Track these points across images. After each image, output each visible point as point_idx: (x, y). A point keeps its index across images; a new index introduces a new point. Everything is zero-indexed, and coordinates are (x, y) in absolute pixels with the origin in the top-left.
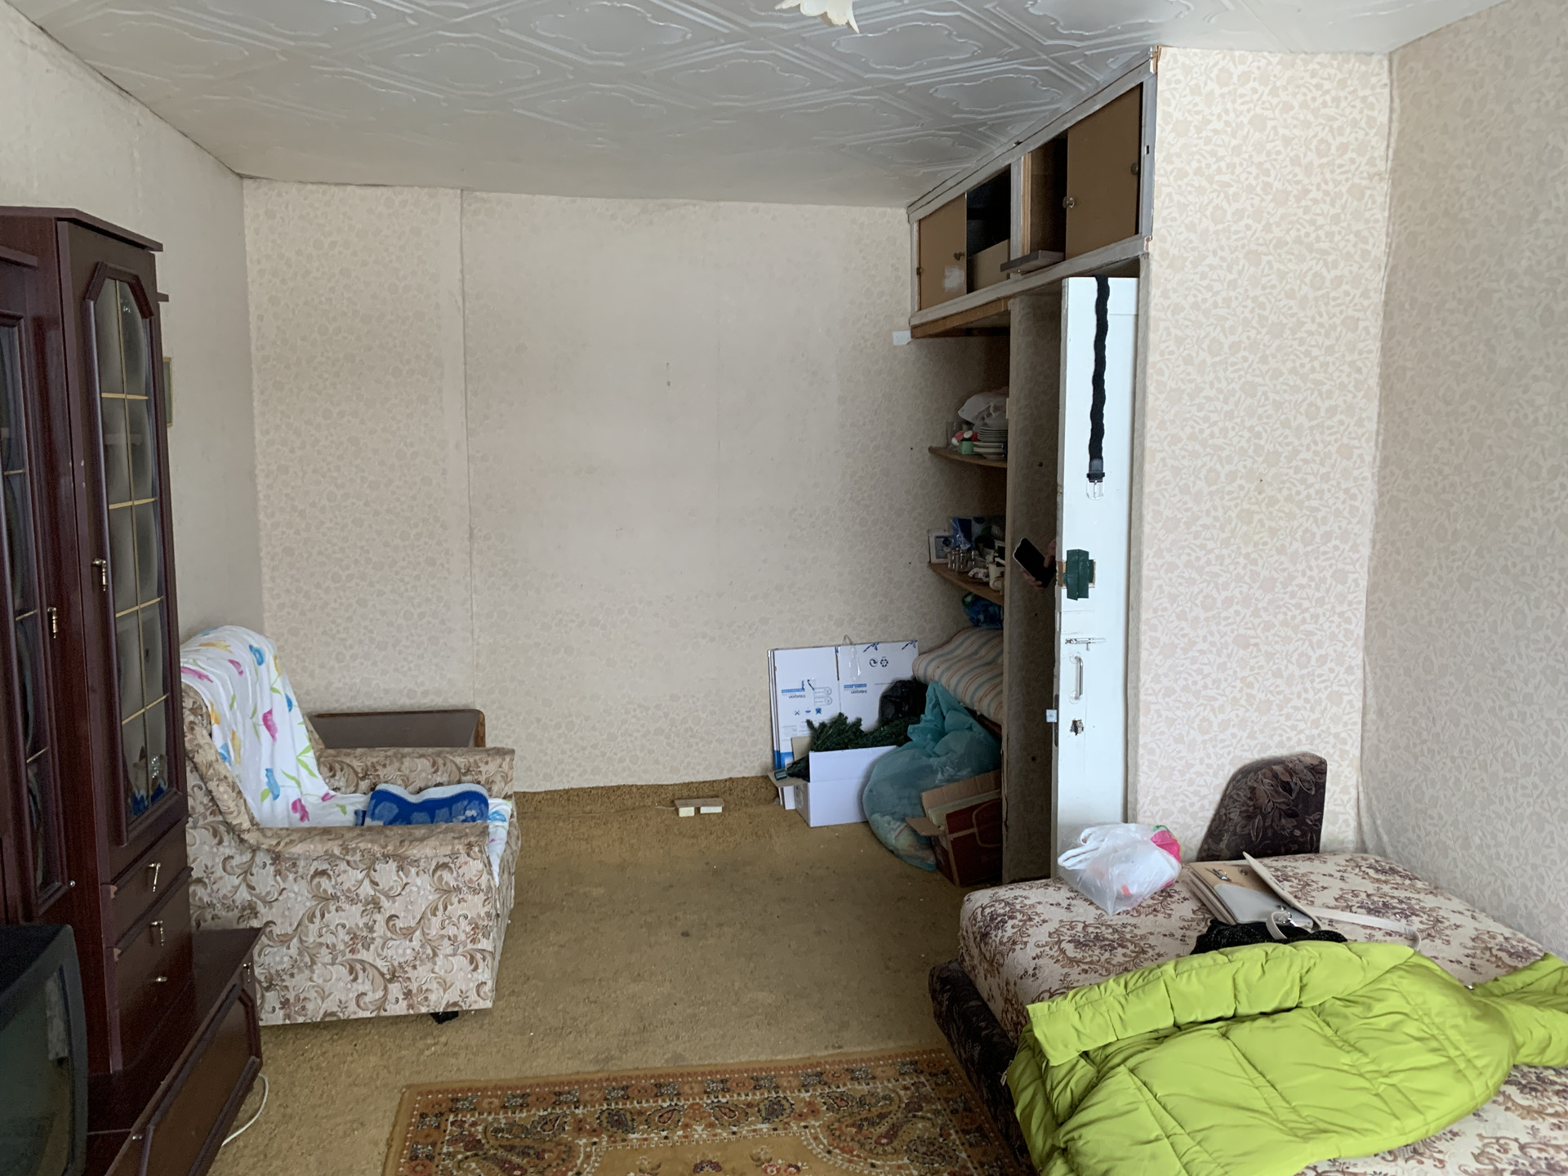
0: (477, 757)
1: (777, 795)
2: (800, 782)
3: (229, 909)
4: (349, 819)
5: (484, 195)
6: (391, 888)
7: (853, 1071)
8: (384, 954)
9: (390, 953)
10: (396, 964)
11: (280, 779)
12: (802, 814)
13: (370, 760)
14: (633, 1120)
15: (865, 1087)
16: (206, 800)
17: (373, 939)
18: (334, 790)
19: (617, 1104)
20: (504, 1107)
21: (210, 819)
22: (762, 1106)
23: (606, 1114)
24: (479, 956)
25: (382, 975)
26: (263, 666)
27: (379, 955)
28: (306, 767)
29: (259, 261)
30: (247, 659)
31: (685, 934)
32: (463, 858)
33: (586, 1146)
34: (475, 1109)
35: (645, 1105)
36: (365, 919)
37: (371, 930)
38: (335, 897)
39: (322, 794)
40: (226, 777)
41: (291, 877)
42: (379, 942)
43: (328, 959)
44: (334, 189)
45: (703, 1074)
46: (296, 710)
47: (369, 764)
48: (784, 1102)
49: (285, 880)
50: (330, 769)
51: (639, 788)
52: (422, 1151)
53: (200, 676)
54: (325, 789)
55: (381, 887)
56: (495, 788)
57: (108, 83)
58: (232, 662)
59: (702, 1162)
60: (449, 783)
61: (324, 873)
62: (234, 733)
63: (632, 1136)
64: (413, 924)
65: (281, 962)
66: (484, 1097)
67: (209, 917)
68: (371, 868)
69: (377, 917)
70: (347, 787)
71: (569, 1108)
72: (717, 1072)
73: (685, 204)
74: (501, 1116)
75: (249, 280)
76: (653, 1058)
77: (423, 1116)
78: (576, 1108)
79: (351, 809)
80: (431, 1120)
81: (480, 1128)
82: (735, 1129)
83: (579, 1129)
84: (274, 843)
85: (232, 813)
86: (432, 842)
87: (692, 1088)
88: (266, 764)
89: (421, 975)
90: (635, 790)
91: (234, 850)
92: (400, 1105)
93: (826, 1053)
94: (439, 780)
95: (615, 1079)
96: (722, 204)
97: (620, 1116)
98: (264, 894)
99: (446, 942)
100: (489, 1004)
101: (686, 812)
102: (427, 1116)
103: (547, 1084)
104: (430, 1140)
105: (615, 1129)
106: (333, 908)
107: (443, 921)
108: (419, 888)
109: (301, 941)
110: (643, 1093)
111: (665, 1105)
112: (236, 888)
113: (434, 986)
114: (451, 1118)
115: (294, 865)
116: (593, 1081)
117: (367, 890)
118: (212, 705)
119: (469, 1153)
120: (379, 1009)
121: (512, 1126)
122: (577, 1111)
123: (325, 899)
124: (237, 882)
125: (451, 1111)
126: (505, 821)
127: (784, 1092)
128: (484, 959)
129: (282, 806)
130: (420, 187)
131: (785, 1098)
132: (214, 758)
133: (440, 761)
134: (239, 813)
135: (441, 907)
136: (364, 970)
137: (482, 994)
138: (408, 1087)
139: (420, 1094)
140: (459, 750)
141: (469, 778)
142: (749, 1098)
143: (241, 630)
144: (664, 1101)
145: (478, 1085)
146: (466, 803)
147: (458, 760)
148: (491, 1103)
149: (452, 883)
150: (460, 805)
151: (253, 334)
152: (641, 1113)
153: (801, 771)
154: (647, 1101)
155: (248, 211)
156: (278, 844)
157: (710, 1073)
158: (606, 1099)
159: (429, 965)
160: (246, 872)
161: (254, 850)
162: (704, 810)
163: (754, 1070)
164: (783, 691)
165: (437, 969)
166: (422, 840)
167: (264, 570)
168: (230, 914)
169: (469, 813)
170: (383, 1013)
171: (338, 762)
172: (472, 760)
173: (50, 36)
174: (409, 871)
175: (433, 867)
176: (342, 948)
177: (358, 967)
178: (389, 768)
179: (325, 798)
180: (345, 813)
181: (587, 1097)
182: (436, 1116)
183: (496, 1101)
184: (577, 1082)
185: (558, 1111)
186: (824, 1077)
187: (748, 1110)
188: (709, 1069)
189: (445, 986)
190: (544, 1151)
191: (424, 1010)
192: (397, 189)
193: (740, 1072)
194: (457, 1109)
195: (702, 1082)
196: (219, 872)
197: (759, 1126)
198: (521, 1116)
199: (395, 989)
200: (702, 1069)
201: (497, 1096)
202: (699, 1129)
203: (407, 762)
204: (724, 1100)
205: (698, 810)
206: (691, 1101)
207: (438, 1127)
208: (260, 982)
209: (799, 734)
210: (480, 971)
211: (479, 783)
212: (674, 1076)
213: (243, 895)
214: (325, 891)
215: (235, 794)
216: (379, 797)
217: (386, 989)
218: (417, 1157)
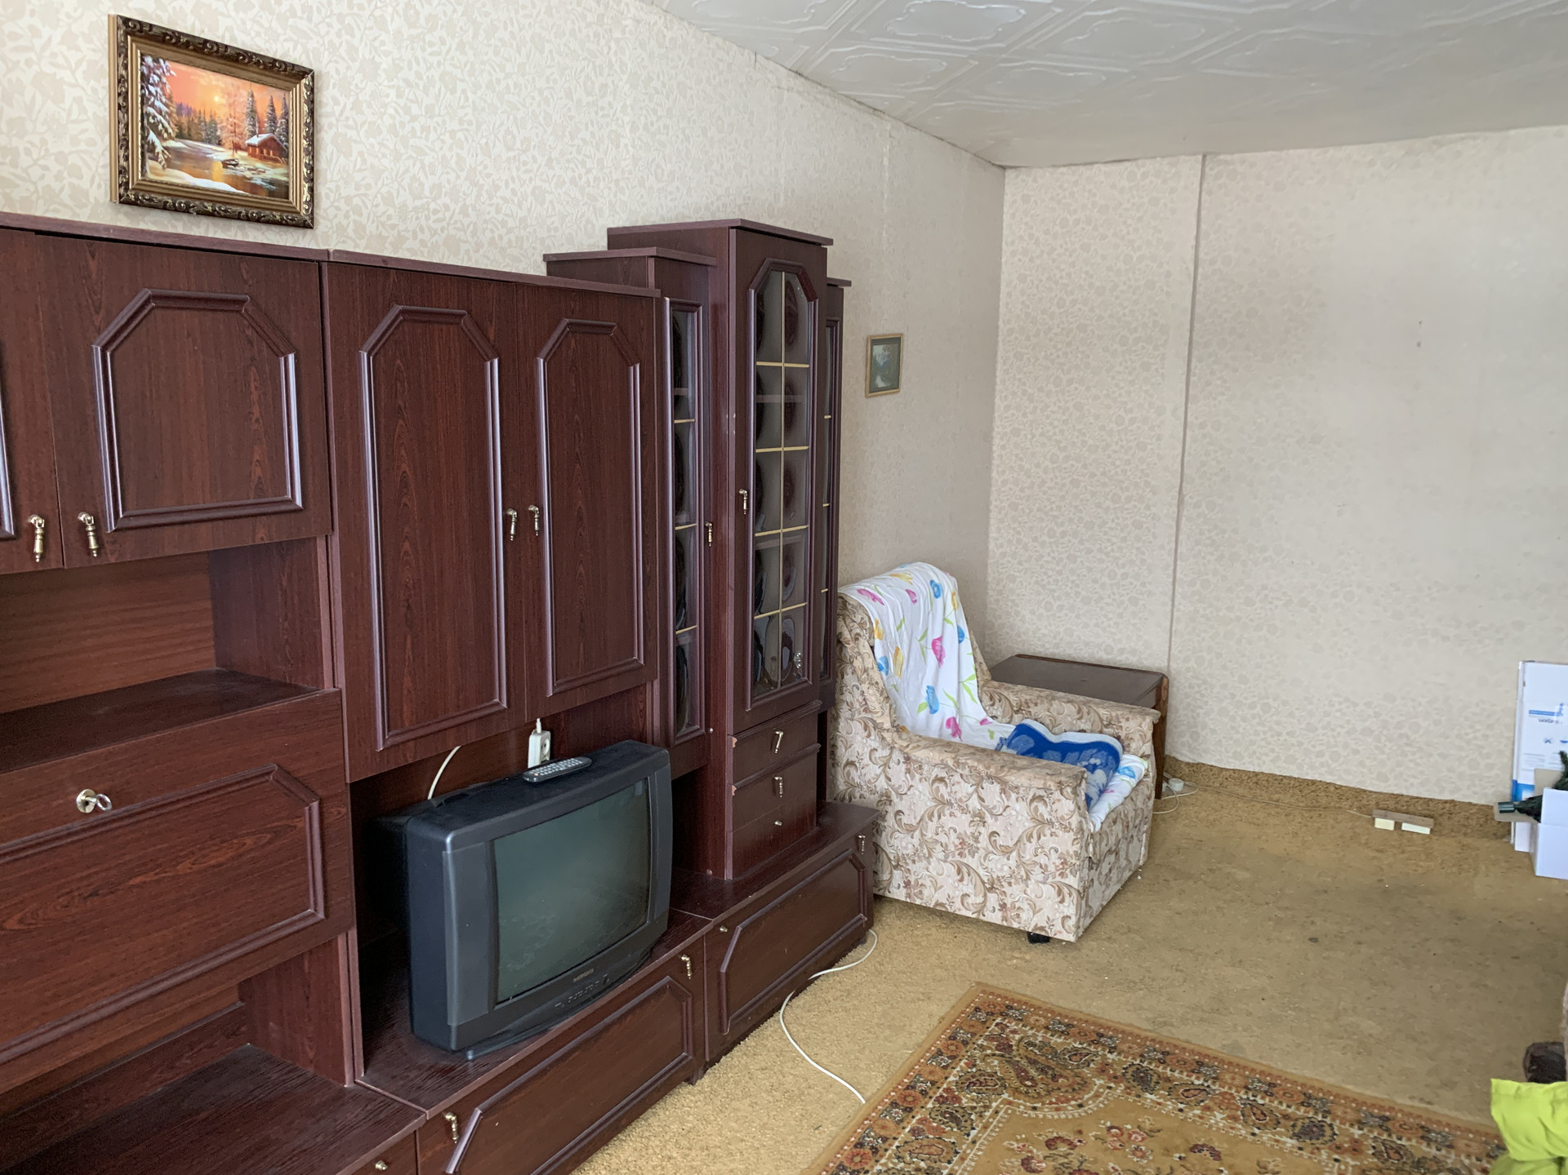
0: (1119, 713)
1: (1506, 831)
2: (1531, 819)
3: (872, 792)
4: (992, 744)
5: (1228, 157)
6: (994, 807)
7: (1429, 1131)
8: (986, 864)
9: (990, 865)
10: (995, 876)
11: (940, 695)
12: (1529, 858)
13: (1025, 697)
14: (1158, 1083)
15: (1433, 1151)
16: (861, 699)
17: (978, 849)
18: (992, 717)
19: (1150, 1063)
20: (1047, 1028)
21: (863, 715)
22: (1299, 1123)
23: (1134, 1068)
24: (1066, 891)
25: (983, 883)
26: (940, 600)
27: (982, 865)
28: (969, 692)
29: (1013, 243)
30: (923, 591)
31: (1314, 940)
32: (1057, 795)
33: (1101, 1086)
34: (1021, 1020)
35: (1176, 1074)
36: (972, 829)
37: (977, 840)
38: (950, 803)
39: (981, 719)
40: (877, 683)
41: (918, 777)
42: (982, 852)
43: (941, 855)
44: (1082, 169)
45: (1253, 1070)
46: (967, 643)
47: (1023, 700)
48: (1327, 1129)
49: (913, 778)
50: (988, 697)
51: (1338, 787)
52: (961, 1035)
53: (875, 598)
54: (983, 715)
55: (986, 804)
56: (1133, 745)
57: (862, 107)
58: (908, 591)
59: (1203, 1146)
60: (1092, 732)
61: (942, 780)
62: (897, 650)
63: (1148, 1095)
64: (1011, 844)
65: (906, 848)
66: (1033, 1014)
67: (858, 795)
68: (979, 785)
69: (982, 830)
70: (1003, 717)
71: (1104, 1050)
72: (1269, 1075)
73: (1463, 139)
74: (1040, 1034)
75: (1003, 260)
76: (1211, 1039)
77: (977, 1009)
78: (1109, 1052)
79: (997, 736)
80: (982, 1016)
81: (1017, 1037)
82: (1257, 1131)
83: (1103, 1070)
84: (905, 744)
85: (877, 713)
86: (1028, 773)
87: (1233, 1079)
88: (928, 681)
89: (1015, 893)
90: (1332, 789)
91: (878, 744)
92: (965, 995)
93: (1409, 1103)
94: (1083, 727)
95: (1161, 1043)
96: (1512, 132)
97: (1146, 1075)
98: (897, 786)
99: (1037, 869)
100: (1072, 938)
101: (1384, 824)
102: (980, 1010)
103: (1094, 1024)
104: (972, 1030)
105: (1135, 1084)
106: (947, 812)
107: (1036, 849)
108: (1017, 813)
109: (922, 835)
110: (1182, 1064)
111: (1197, 1082)
112: (878, 776)
113: (1025, 906)
114: (998, 1020)
115: (920, 767)
116: (1138, 1036)
117: (974, 803)
118: (877, 623)
119: (997, 1052)
120: (979, 912)
121: (1045, 1044)
122: (1109, 1055)
123: (943, 803)
124: (879, 771)
125: (1001, 1014)
126: (1134, 777)
127: (1334, 1120)
128: (1070, 895)
129: (937, 720)
130: (1163, 157)
131: (1331, 1125)
132: (870, 666)
133: (1085, 709)
134: (883, 714)
135: (1035, 836)
136: (969, 875)
137: (1067, 927)
138: (978, 983)
139: (983, 992)
140: (1107, 703)
141: (1110, 730)
142: (1290, 1110)
143: (926, 566)
144: (1198, 1078)
145: (1034, 1002)
146: (1095, 751)
147: (1102, 712)
148: (1037, 1020)
149: (1046, 816)
150: (1089, 752)
151: (1002, 310)
152: (1168, 1080)
153: (1532, 809)
154: (1181, 1072)
155: (1008, 198)
156: (908, 746)
157: (1262, 1073)
158: (1142, 1056)
159: (1022, 885)
160: (885, 765)
161: (892, 748)
162: (1405, 827)
163: (1312, 1087)
164: (1531, 712)
165: (1028, 892)
166: (1020, 769)
167: (992, 521)
168: (872, 796)
169: (1093, 761)
170: (982, 917)
171: (998, 693)
172: (1114, 714)
173: (806, 78)
174: (1010, 796)
175: (1030, 797)
176: (953, 849)
177: (964, 870)
178: (1039, 706)
179: (983, 722)
180: (992, 737)
181: (1125, 1047)
182: (987, 1014)
183: (1043, 1021)
184: (1123, 1032)
185: (1092, 1048)
186: (1389, 1125)
187: (1282, 1121)
188: (1263, 1068)
189: (1035, 911)
190: (1061, 1076)
191: (1015, 925)
192: (1140, 162)
193: (1295, 1083)
194: (1007, 1015)
195: (1248, 1077)
196: (866, 760)
197: (1284, 1139)
198: (1056, 1040)
199: (993, 899)
200: (1253, 1066)
201: (1046, 1017)
202: (1219, 1116)
203: (1056, 704)
204: (1261, 1102)
205: (1398, 825)
206: (1226, 1089)
207: (984, 1023)
208: (889, 859)
209: (1547, 766)
210: (1066, 904)
211: (1118, 738)
212: (1222, 1061)
213: (882, 784)
214: (942, 796)
215: (882, 699)
216: (1022, 730)
217: (985, 895)
218: (955, 1038)
